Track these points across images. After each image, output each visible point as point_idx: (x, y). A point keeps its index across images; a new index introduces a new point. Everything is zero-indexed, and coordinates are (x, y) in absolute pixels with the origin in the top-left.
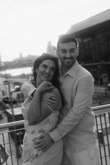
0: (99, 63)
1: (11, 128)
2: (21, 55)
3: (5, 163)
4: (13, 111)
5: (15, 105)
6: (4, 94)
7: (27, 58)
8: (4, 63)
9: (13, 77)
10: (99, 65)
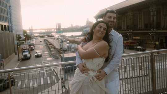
0: (129, 32)
1: (62, 66)
2: (72, 25)
3: (57, 83)
4: (63, 55)
5: (66, 52)
6: (60, 46)
7: (75, 27)
8: (62, 29)
9: (67, 37)
10: (128, 33)
